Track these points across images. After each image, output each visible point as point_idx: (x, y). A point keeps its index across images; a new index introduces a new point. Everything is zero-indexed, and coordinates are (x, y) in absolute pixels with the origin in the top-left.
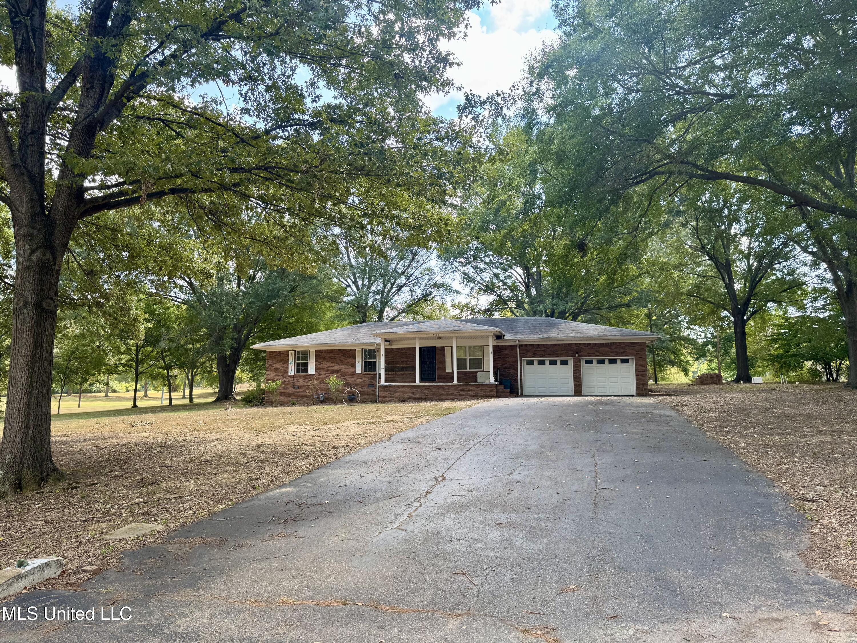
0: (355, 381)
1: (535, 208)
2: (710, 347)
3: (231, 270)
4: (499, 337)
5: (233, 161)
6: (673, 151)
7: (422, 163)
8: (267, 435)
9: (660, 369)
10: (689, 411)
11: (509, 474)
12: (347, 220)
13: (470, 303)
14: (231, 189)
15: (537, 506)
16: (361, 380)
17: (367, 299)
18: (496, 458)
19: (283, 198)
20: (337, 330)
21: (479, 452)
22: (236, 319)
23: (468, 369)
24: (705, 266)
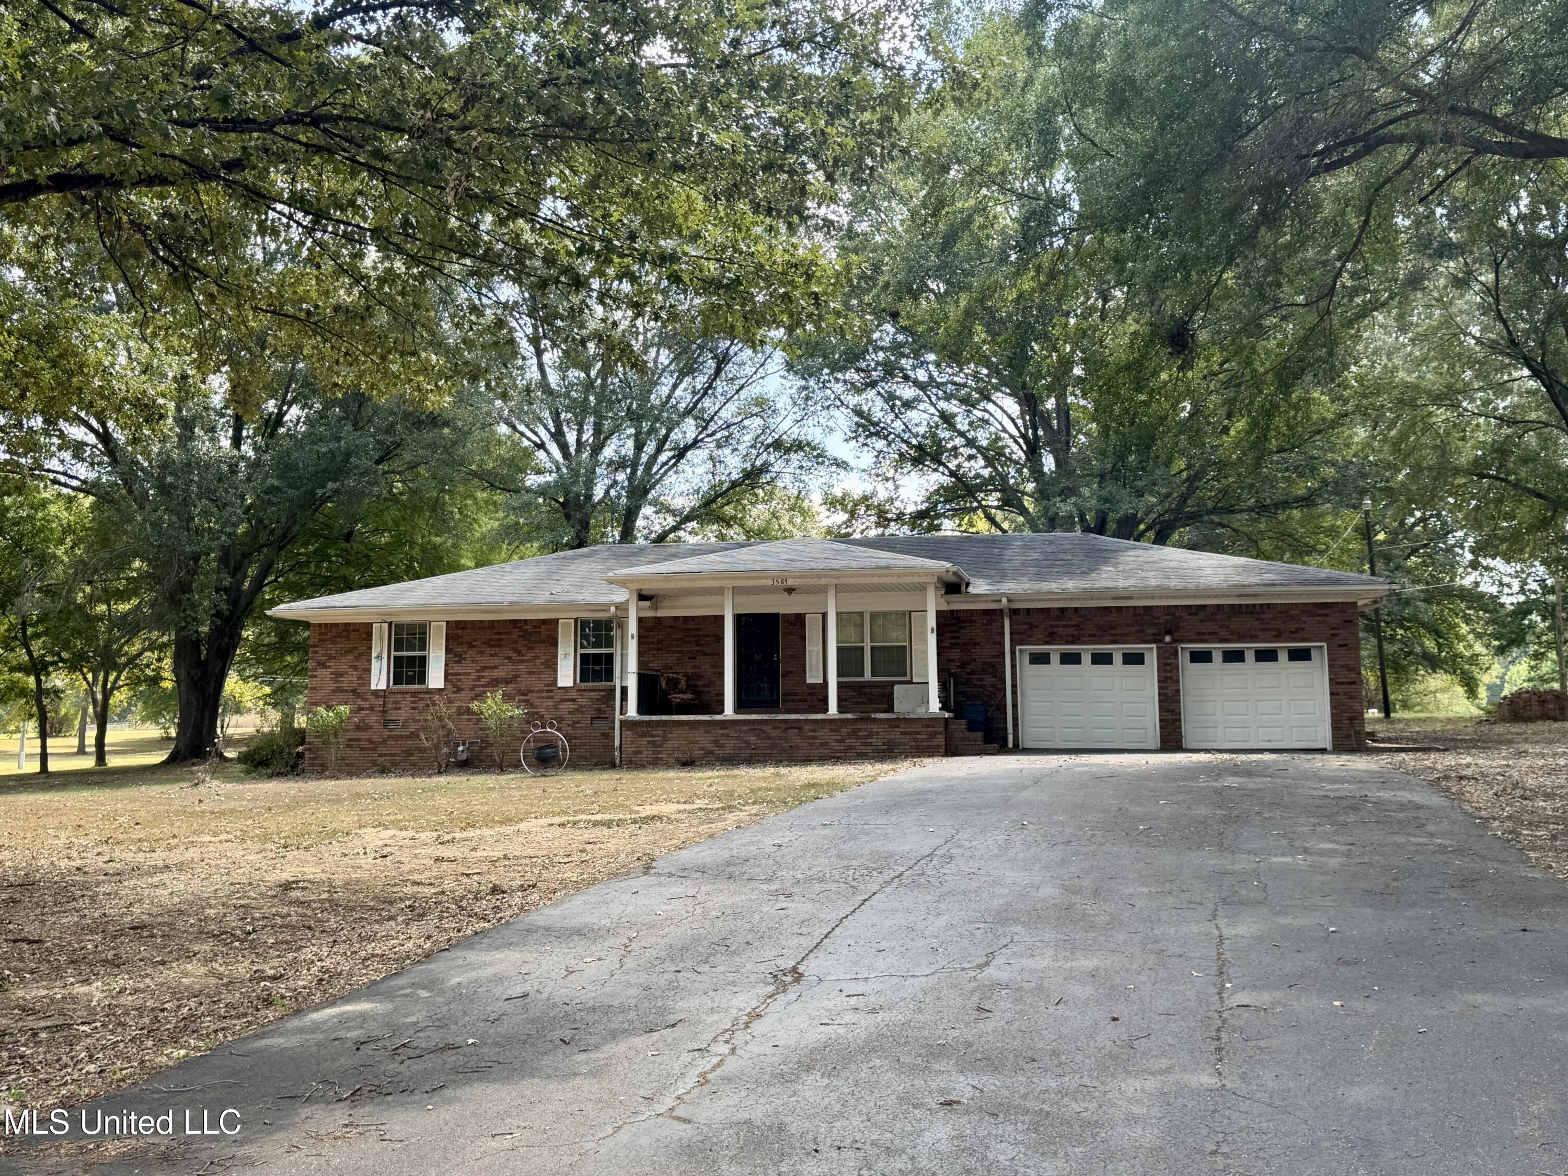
0: (555, 707)
1: (1052, 235)
2: (1535, 617)
3: (217, 401)
4: (953, 587)
5: (224, 100)
6: (1428, 79)
7: (740, 109)
8: (307, 856)
9: (1397, 679)
10: (1478, 795)
11: (980, 967)
12: (538, 263)
13: (874, 494)
14: (218, 177)
15: (1055, 1053)
16: (572, 706)
17: (590, 484)
18: (943, 920)
19: (360, 201)
20: (507, 566)
21: (896, 904)
22: (229, 535)
23: (868, 676)
24: (1520, 395)
